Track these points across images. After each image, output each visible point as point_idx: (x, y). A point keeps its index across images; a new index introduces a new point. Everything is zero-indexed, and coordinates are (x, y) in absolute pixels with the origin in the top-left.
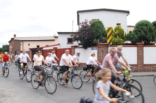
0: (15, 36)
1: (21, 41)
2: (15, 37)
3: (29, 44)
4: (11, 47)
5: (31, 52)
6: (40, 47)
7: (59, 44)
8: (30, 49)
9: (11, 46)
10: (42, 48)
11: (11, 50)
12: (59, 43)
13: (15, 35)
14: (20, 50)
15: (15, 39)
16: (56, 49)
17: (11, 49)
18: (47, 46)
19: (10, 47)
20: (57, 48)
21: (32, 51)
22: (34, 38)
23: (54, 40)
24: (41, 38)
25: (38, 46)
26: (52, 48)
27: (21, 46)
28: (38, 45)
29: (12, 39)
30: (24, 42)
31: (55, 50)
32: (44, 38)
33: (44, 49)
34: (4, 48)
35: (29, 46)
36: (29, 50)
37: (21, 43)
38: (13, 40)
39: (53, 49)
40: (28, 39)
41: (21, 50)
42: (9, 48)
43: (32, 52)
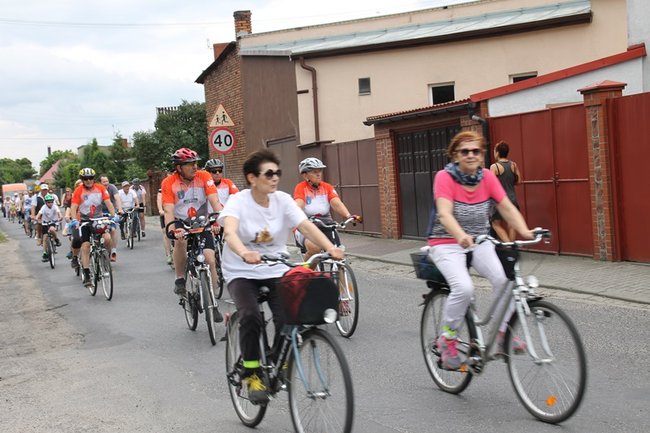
0: (249, 27)
1: (296, 57)
2: (243, 33)
3: (365, 85)
4: (220, 120)
5: (386, 149)
6: (461, 95)
7: (636, 53)
8: (380, 123)
9: (220, 110)
10: (477, 105)
11: (224, 148)
12: (636, 41)
13: (242, 18)
14: (295, 137)
15: (245, 48)
16: (613, 95)
17: (223, 133)
18: (524, 82)
19: (213, 124)
20: (625, 93)
21: (395, 137)
22: (404, 21)
23: (584, 19)
24: (459, 14)
25: (443, 93)
26: (568, 94)
27: (304, 103)
28: (443, 79)
29: (225, 53)
30: (323, 69)
31: (600, 112)
32: (486, 17)
33: (497, 109)
34: (171, 129)
35: (365, 99)
36: (370, 132)
37: (302, 80)
38: (231, 62)
39: (580, 99)
40: (354, 35)
41: (306, 136)
42: (205, 132)
43: (397, 149)
